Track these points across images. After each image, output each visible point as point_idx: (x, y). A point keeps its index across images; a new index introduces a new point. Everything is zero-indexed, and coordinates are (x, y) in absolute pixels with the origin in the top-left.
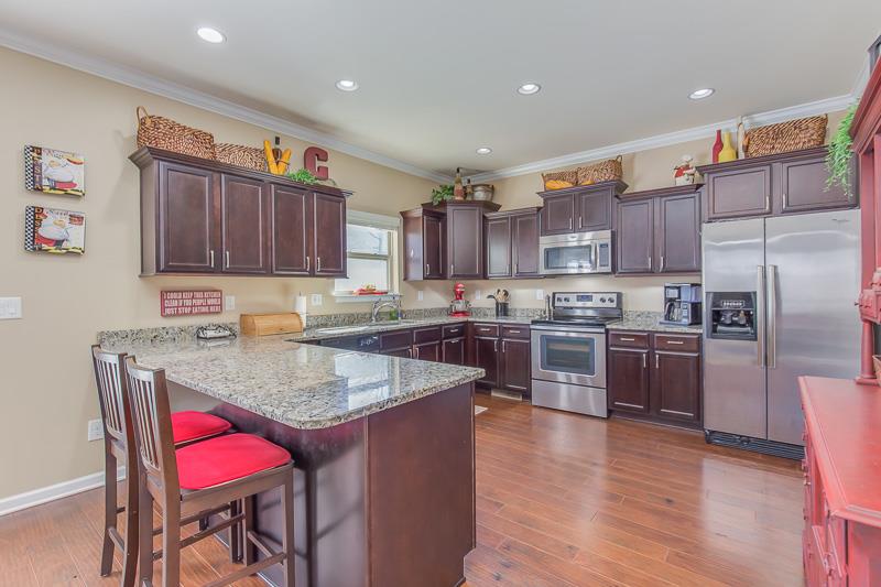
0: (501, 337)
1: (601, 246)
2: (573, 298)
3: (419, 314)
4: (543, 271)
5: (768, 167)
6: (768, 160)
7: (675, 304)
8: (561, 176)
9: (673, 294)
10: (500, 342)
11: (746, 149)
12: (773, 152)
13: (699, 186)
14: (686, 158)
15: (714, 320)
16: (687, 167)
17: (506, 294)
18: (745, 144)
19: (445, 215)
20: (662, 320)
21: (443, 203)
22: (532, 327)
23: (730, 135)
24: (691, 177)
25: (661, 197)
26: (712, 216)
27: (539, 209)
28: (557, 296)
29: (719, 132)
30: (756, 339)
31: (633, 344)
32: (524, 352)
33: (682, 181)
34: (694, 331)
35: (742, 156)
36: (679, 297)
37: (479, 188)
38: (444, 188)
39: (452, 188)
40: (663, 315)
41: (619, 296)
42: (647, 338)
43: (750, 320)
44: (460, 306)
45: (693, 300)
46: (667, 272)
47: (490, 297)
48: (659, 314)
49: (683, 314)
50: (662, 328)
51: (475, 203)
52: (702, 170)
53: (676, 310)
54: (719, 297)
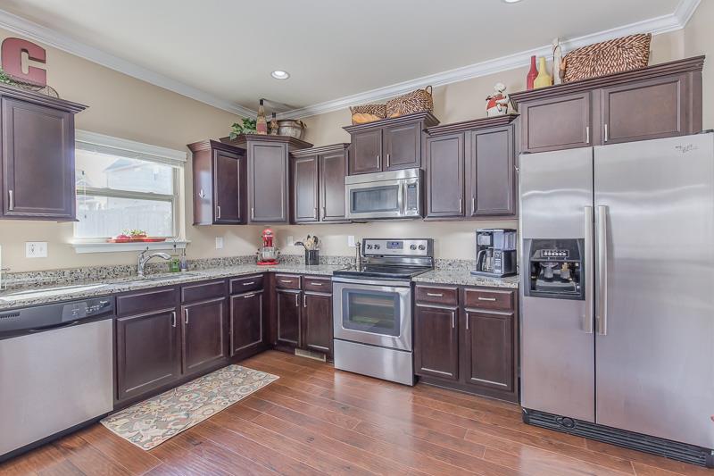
0: (303, 289)
1: (409, 186)
2: (383, 244)
3: (217, 263)
4: (349, 215)
5: (588, 94)
6: (588, 85)
7: (488, 252)
8: (369, 109)
9: (486, 240)
10: (302, 294)
11: (564, 74)
12: (594, 75)
13: (513, 117)
14: (500, 86)
15: (532, 274)
16: (500, 97)
17: (316, 241)
18: (563, 68)
19: (245, 151)
20: (474, 269)
21: (242, 138)
22: (333, 279)
23: (545, 62)
24: (504, 108)
25: (473, 130)
26: (527, 150)
27: (346, 145)
28: (367, 242)
29: (534, 58)
30: (583, 298)
31: (441, 300)
32: (325, 307)
33: (494, 112)
34: (508, 285)
35: (558, 81)
36: (492, 245)
37: (286, 124)
38: (246, 121)
39: (254, 122)
40: (475, 264)
41: (430, 242)
42: (457, 294)
43: (576, 274)
44: (268, 254)
45: (507, 248)
46: (478, 216)
47: (298, 243)
48: (471, 263)
49: (496, 264)
50: (472, 280)
51: (280, 138)
52: (516, 98)
53: (488, 259)
54: (538, 245)
